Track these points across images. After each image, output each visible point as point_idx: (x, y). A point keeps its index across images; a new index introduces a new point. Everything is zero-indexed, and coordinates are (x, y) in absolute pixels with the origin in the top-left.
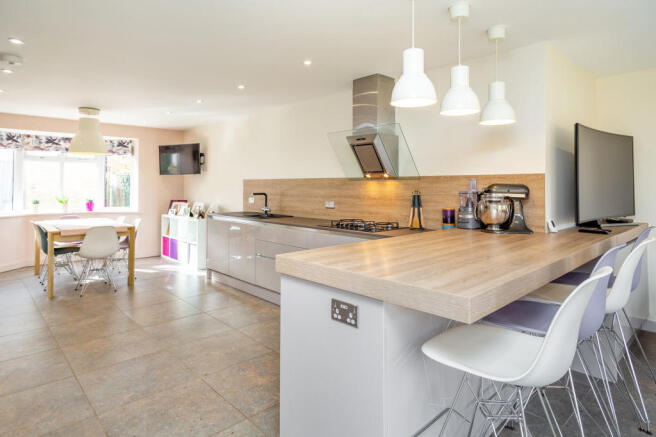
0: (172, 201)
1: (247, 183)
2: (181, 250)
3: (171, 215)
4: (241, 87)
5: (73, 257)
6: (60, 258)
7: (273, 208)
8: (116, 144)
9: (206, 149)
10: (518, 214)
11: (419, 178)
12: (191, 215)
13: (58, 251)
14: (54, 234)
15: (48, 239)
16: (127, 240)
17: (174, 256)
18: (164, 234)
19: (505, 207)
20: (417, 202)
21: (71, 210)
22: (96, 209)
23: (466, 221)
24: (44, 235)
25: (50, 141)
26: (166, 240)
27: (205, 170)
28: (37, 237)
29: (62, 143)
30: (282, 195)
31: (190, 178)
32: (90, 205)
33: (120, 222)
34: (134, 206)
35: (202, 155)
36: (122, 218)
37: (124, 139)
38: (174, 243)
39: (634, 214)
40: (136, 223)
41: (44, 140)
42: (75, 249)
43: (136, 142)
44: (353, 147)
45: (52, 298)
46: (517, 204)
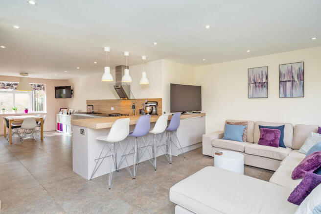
0: (61, 109)
1: (88, 101)
2: (64, 128)
3: (60, 114)
4: (78, 68)
5: (20, 130)
6: (14, 130)
7: (95, 110)
8: (37, 86)
9: (73, 88)
10: (154, 110)
11: (135, 99)
12: (68, 114)
13: (13, 128)
14: (11, 120)
15: (9, 123)
16: (40, 124)
17: (61, 130)
18: (58, 122)
19: (150, 108)
20: (134, 107)
21: (18, 112)
22: (29, 112)
23: (143, 113)
24: (7, 121)
25: (9, 85)
26: (58, 124)
27: (73, 96)
28: (4, 123)
29: (14, 86)
30: (99, 106)
31: (68, 99)
32: (26, 111)
33: (38, 117)
34: (45, 111)
35: (72, 90)
36: (39, 115)
37: (40, 84)
38: (61, 125)
39: (201, 110)
40: (44, 117)
41: (6, 85)
42: (20, 127)
43: (45, 85)
44: (115, 89)
45: (11, 143)
46: (154, 107)
